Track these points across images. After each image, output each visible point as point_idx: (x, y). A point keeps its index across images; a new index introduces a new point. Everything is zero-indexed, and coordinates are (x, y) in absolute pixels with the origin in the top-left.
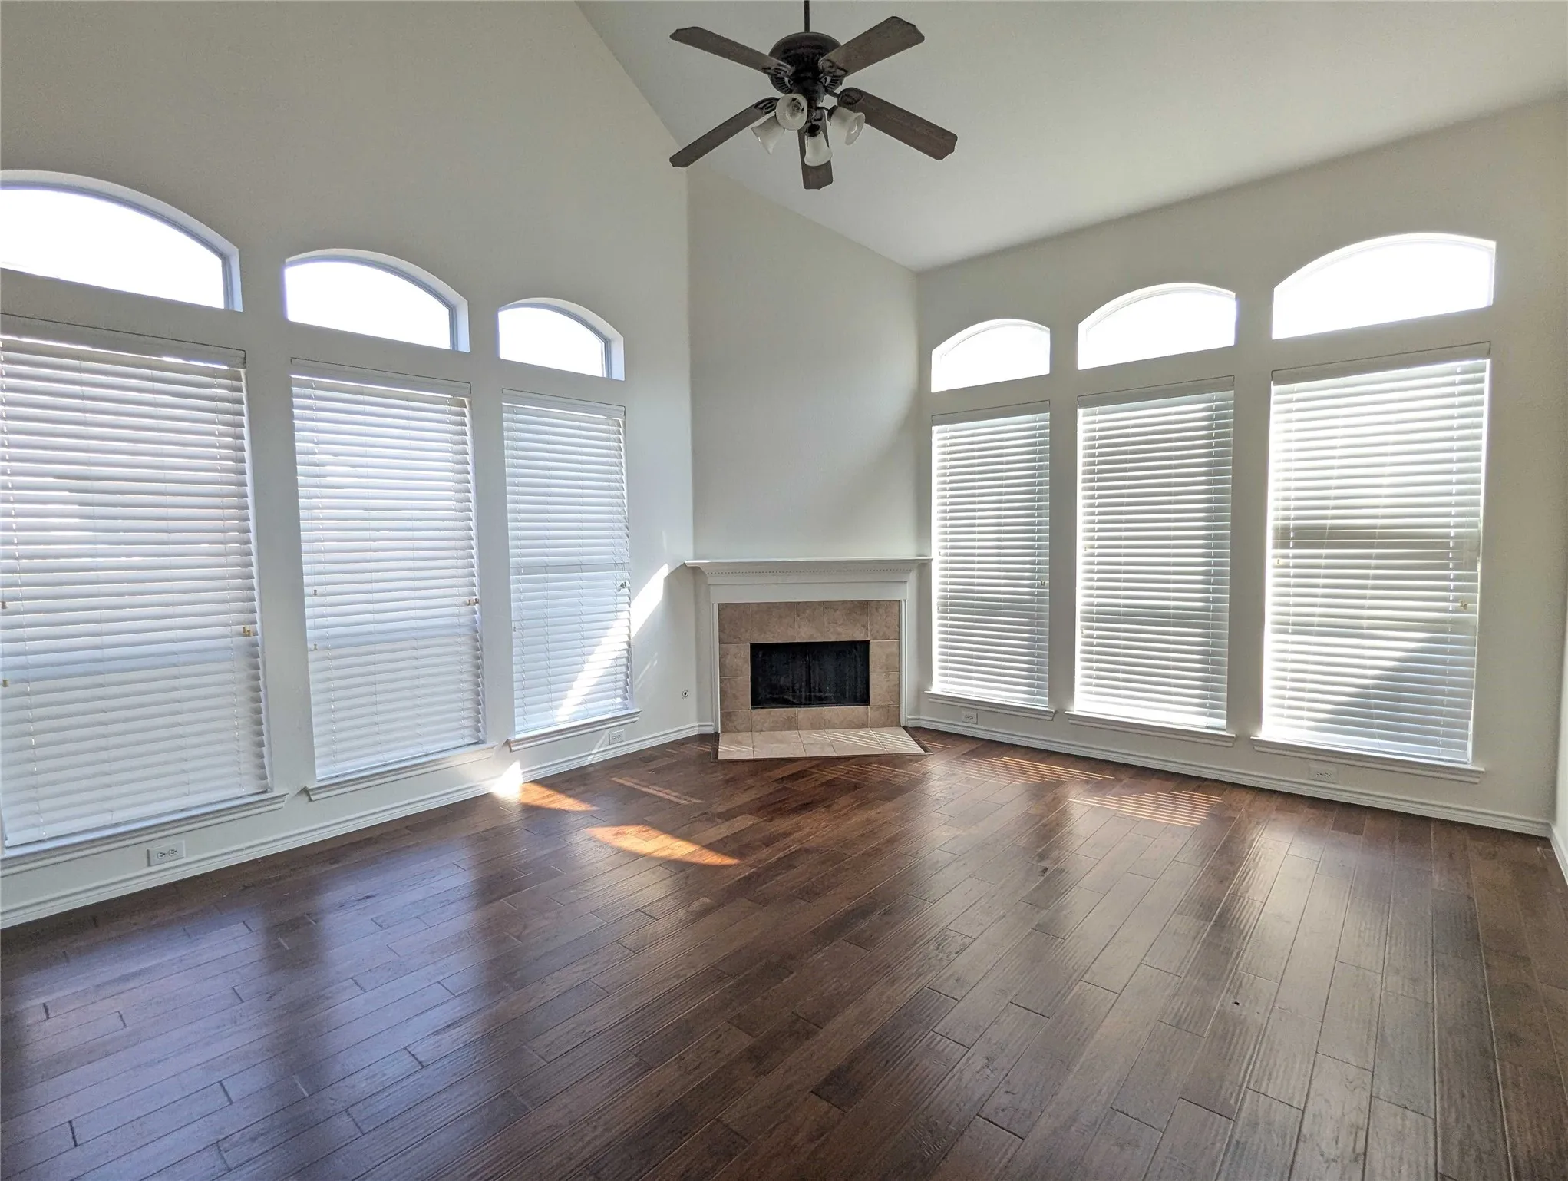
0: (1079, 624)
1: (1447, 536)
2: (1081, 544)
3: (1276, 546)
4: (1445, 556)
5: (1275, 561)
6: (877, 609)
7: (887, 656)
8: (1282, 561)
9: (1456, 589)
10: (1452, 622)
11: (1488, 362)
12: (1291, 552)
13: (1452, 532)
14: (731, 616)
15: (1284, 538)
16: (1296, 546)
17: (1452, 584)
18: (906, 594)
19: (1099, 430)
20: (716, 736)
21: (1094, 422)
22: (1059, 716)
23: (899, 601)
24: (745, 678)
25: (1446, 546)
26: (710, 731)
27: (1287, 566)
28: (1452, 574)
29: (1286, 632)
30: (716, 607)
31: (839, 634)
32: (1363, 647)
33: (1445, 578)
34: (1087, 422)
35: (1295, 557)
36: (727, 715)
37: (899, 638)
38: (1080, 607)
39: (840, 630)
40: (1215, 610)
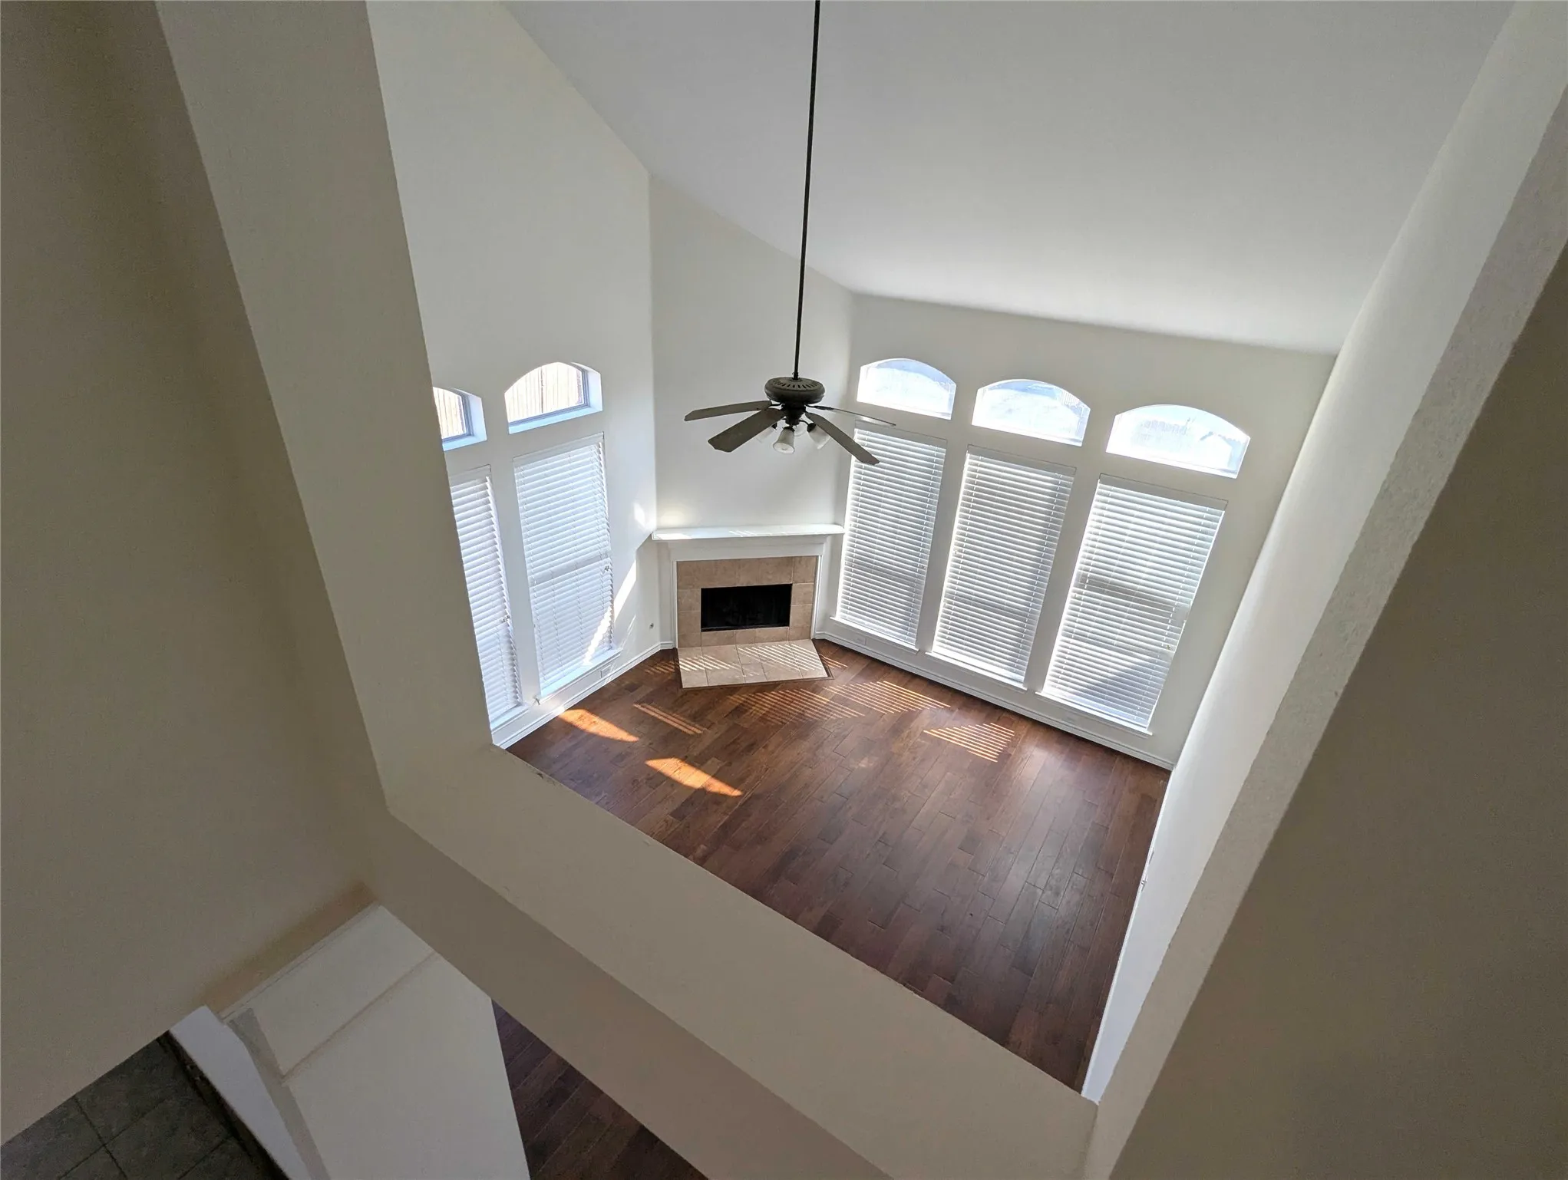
0: (943, 598)
1: (1173, 604)
2: (953, 549)
3: (1076, 586)
4: (1168, 615)
5: (1074, 594)
6: (800, 562)
7: (805, 594)
8: (1078, 595)
9: (1169, 636)
10: (1162, 653)
11: (1224, 512)
12: (1084, 591)
13: (1176, 603)
14: (686, 570)
15: (1083, 581)
16: (1088, 589)
17: (1167, 632)
18: (823, 553)
19: (979, 472)
20: (675, 649)
21: (976, 465)
22: (921, 654)
23: (817, 556)
24: (697, 611)
25: (1170, 609)
26: (670, 647)
27: (1080, 599)
28: (1169, 627)
29: (1070, 637)
30: (675, 563)
31: (769, 580)
32: (1111, 655)
33: (1165, 628)
34: (970, 463)
35: (1086, 595)
36: (682, 637)
37: (815, 582)
38: (945, 588)
39: (770, 577)
40: (1032, 612)
